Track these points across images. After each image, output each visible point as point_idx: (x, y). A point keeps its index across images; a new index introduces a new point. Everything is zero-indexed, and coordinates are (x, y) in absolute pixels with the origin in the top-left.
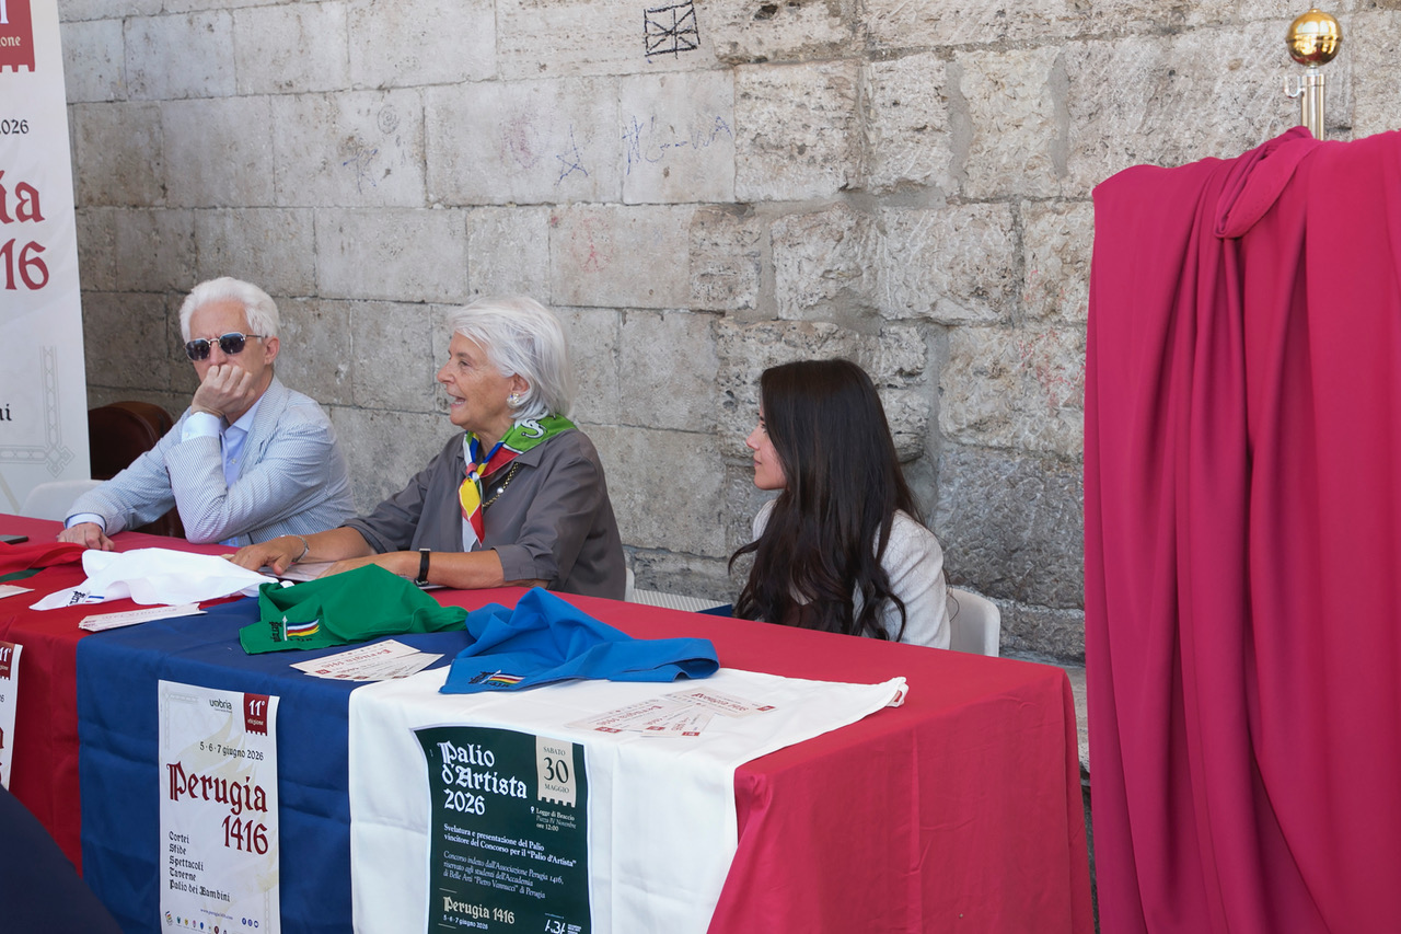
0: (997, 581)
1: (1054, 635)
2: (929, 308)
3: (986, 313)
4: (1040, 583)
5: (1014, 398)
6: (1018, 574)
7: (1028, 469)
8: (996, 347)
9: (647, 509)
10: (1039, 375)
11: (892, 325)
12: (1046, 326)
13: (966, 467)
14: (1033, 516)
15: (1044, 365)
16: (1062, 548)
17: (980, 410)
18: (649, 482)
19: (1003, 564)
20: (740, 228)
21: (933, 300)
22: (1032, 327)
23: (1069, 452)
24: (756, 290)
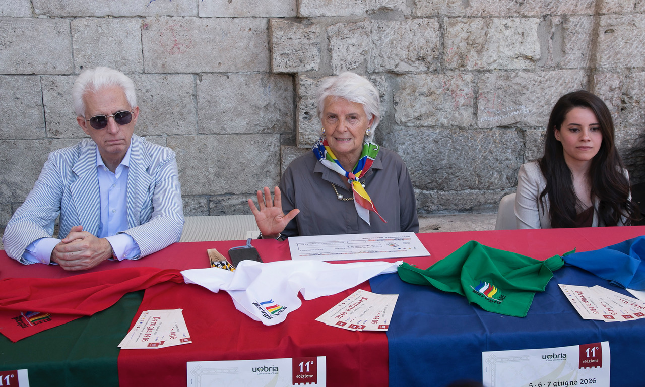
0: (429, 183)
1: (458, 202)
2: (394, 67)
3: (423, 68)
4: (451, 181)
5: (438, 104)
6: (440, 179)
7: (444, 134)
8: (430, 82)
9: (218, 175)
10: (452, 94)
11: (372, 75)
12: (457, 72)
13: (412, 136)
14: (447, 154)
15: (455, 89)
16: (462, 165)
17: (420, 111)
18: (219, 161)
19: (432, 176)
20: (307, 30)
21: (397, 63)
22: (449, 73)
23: (464, 125)
24: (319, 61)
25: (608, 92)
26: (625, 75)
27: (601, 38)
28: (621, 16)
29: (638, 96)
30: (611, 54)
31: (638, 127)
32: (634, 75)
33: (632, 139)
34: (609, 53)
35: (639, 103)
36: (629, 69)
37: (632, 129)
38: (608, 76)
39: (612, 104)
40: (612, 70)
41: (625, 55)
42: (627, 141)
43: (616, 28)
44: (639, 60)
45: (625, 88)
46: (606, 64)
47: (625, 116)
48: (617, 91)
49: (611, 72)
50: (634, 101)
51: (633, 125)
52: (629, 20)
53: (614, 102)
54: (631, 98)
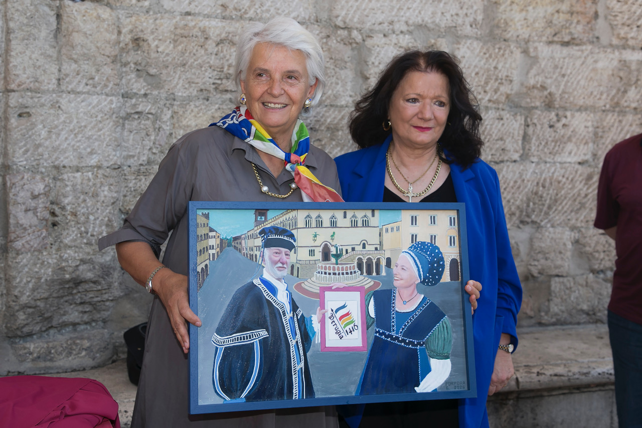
25: (30, 200)
26: (52, 177)
27: (12, 124)
28: (39, 95)
29: (74, 206)
30: (28, 146)
31: (77, 250)
32: (65, 177)
33: (70, 266)
34: (25, 145)
35: (75, 215)
36: (57, 168)
37: (68, 251)
38: (26, 177)
39: (37, 216)
40: (33, 169)
41: (50, 149)
42: (62, 269)
43: (33, 111)
44: (72, 157)
45: (53, 194)
46: (22, 159)
47: (57, 234)
48: (42, 199)
49: (30, 173)
50: (68, 212)
51: (70, 247)
52: (51, 101)
53: (39, 214)
54: (63, 208)
